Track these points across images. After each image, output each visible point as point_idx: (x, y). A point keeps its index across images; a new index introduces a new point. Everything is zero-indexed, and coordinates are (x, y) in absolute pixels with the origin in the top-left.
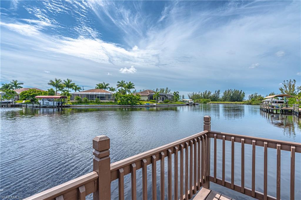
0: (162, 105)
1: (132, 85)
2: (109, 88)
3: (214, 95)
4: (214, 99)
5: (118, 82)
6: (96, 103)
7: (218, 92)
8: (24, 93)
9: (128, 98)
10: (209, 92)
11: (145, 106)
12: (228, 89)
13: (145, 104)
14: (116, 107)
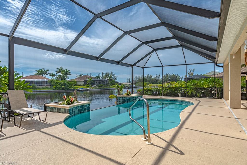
0: (95, 89)
1: (69, 71)
2: (49, 73)
3: (155, 78)
4: (155, 82)
5: (58, 69)
7: (158, 75)
9: (62, 84)
10: (151, 75)
11: (79, 90)
13: (79, 88)
14: (52, 91)
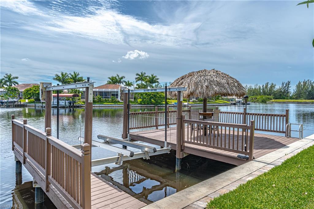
0: (196, 105)
1: (156, 78)
2: (125, 82)
3: (281, 89)
4: (280, 95)
5: (137, 74)
6: (112, 102)
7: (286, 84)
8: (28, 91)
9: (152, 96)
10: (272, 84)
11: (173, 105)
12: (305, 80)
13: (173, 103)
14: (137, 107)
